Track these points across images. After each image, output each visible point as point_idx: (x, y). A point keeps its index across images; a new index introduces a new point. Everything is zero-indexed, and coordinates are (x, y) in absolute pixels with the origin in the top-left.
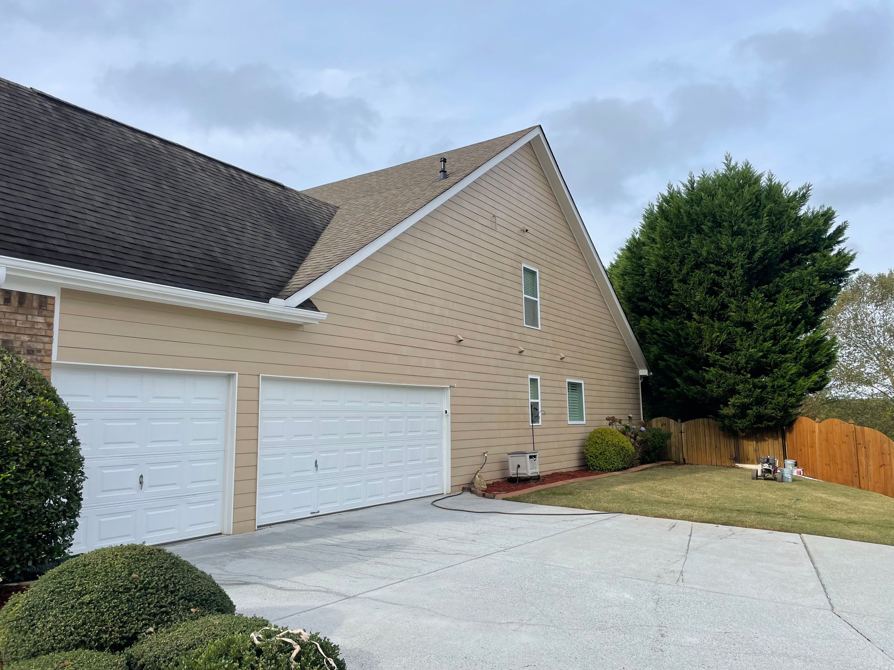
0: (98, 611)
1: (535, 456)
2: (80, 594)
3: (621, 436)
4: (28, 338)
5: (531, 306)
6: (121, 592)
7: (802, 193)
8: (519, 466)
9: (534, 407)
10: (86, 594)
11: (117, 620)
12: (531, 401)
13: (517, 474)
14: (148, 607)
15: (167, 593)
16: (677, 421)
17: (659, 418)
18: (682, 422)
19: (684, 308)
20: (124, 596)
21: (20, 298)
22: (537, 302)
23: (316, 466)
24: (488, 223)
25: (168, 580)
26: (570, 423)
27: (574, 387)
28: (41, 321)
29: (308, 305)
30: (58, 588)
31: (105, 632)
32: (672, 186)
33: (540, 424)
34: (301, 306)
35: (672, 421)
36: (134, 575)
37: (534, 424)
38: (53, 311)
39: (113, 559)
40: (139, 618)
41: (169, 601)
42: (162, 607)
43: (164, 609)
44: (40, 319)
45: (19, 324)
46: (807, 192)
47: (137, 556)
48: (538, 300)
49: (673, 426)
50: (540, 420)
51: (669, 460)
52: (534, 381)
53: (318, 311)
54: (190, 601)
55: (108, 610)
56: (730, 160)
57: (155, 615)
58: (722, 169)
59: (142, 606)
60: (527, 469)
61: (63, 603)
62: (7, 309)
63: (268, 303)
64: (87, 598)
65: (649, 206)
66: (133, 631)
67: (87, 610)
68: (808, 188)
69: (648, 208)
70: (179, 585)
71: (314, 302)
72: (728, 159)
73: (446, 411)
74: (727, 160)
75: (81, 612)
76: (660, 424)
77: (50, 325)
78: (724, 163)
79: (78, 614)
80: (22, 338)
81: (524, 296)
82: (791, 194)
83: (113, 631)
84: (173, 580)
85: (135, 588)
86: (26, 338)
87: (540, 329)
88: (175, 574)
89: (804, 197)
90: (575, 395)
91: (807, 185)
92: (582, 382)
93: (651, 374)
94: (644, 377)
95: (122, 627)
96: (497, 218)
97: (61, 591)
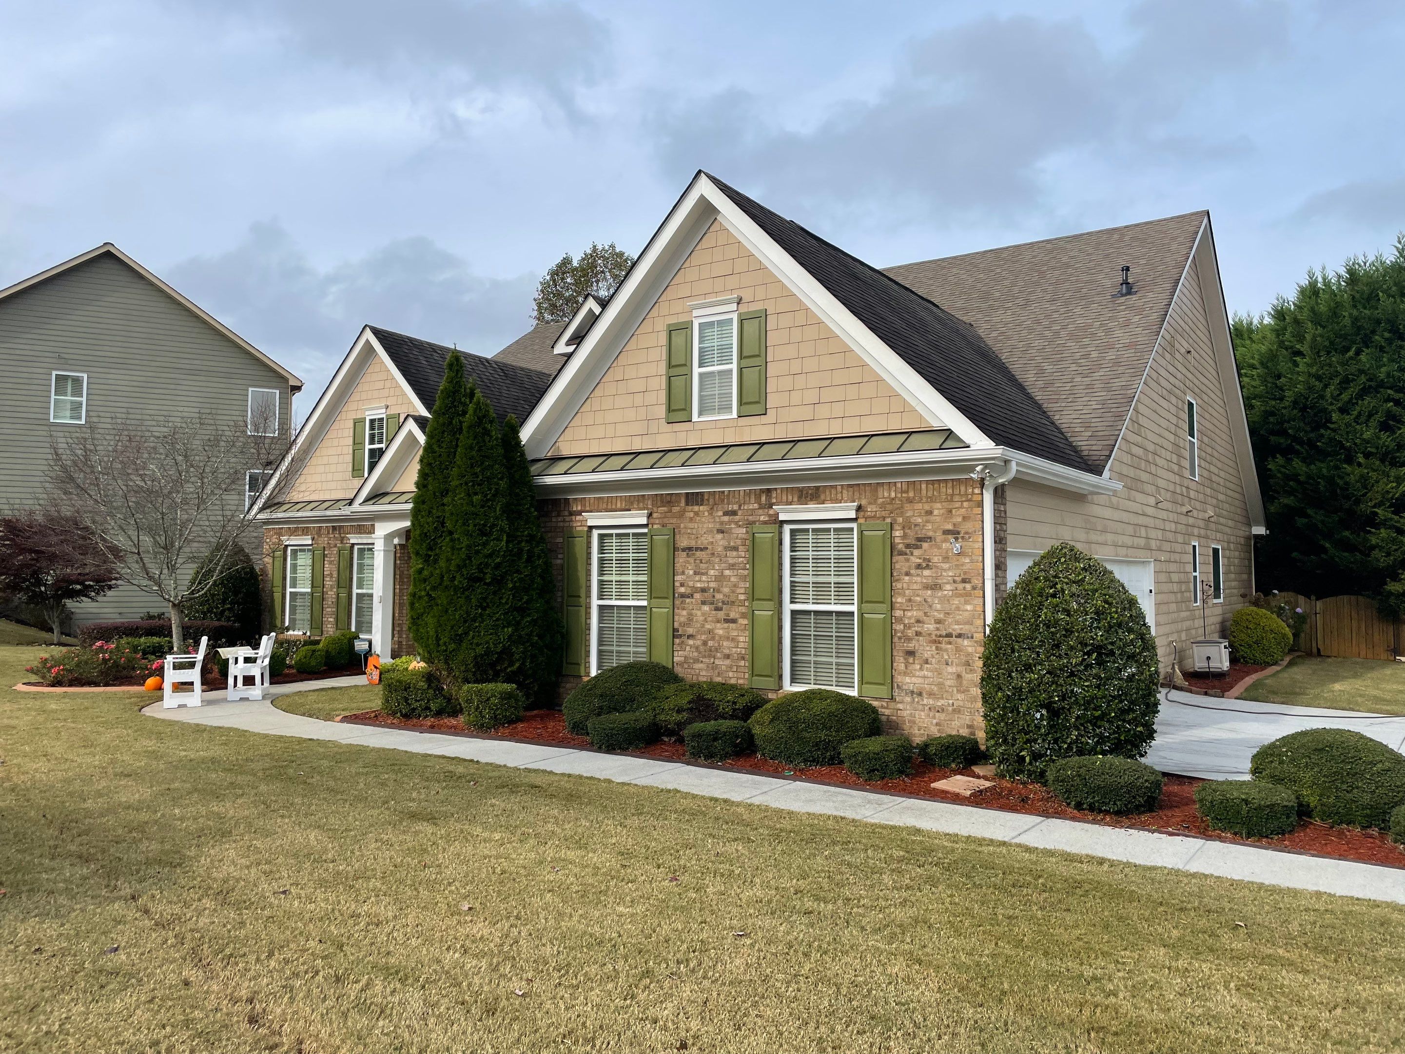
5: (1192, 449)
8: (1209, 658)
9: (1195, 582)
12: (1193, 574)
13: (1209, 668)
16: (1310, 599)
18: (1317, 599)
19: (1342, 446)
22: (1195, 444)
24: (1169, 349)
26: (1213, 601)
27: (1216, 555)
35: (1301, 598)
37: (1196, 605)
48: (1196, 441)
49: (1303, 605)
50: (1198, 599)
51: (1298, 651)
52: (1195, 549)
60: (1221, 662)
73: (1151, 591)
76: (1282, 601)
81: (1188, 437)
87: (1197, 479)
92: (1220, 547)
93: (1272, 533)
94: (1257, 537)
96: (1175, 341)
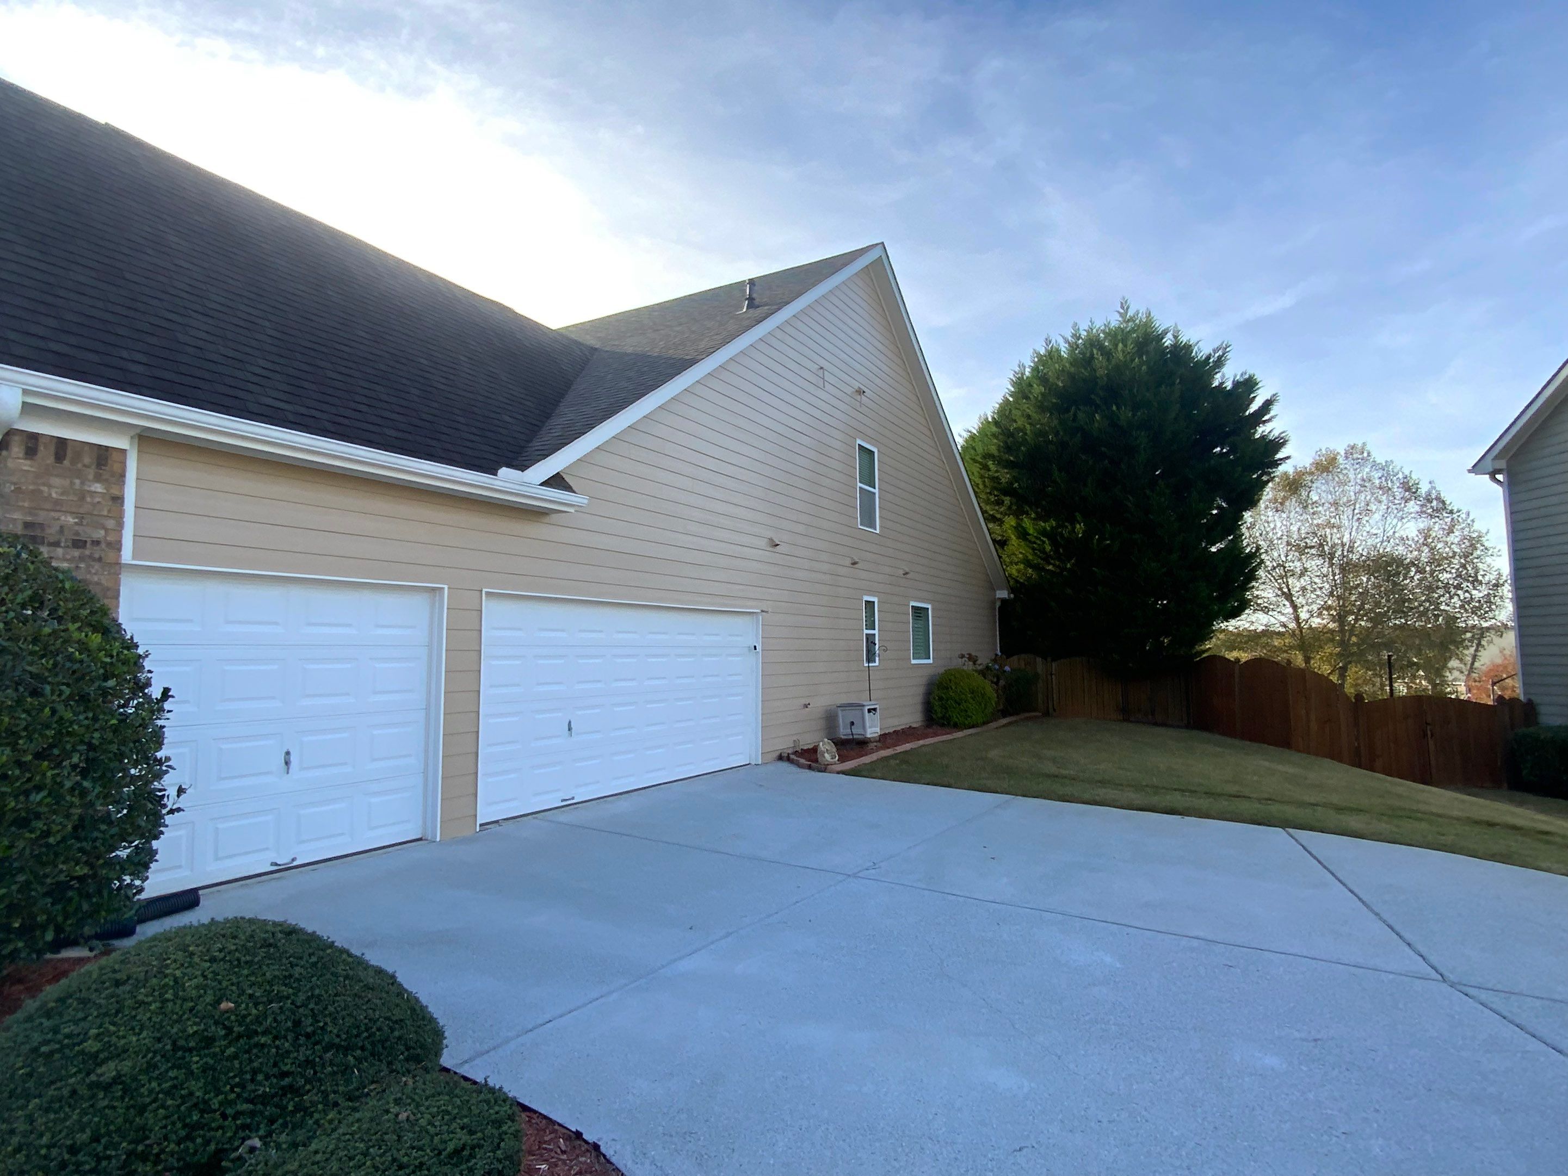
0: (132, 1102)
1: (875, 709)
2: (96, 1060)
3: (981, 678)
4: (74, 519)
5: (868, 499)
6: (190, 1050)
7: (1217, 355)
8: (852, 723)
9: (870, 640)
10: (107, 1059)
11: (173, 1124)
12: (866, 632)
13: (852, 734)
14: (253, 1080)
15: (297, 1038)
16: (1046, 660)
17: (1023, 656)
18: (1053, 660)
20: (197, 1058)
21: (57, 448)
22: (874, 494)
23: (570, 729)
24: (812, 378)
25: (300, 1007)
26: (914, 662)
27: (919, 613)
28: (100, 490)
29: (556, 481)
30: (46, 1042)
31: (144, 1157)
32: (1050, 342)
33: (877, 664)
34: (545, 484)
35: (1039, 660)
36: (224, 1005)
37: (870, 665)
38: (123, 475)
39: (182, 965)
40: (229, 1111)
41: (302, 1058)
42: (285, 1075)
43: (287, 1081)
44: (98, 488)
45: (56, 493)
46: (1224, 354)
47: (237, 954)
48: (876, 491)
49: (1040, 665)
50: (877, 659)
51: (1035, 710)
52: (870, 604)
53: (574, 492)
54: (347, 1050)
55: (155, 1101)
56: (1128, 308)
57: (265, 1099)
58: (1115, 321)
59: (237, 1080)
60: (864, 727)
61: (52, 1083)
62: (31, 466)
63: (495, 474)
64: (108, 1071)
65: (1019, 367)
66: (212, 1147)
67: (106, 1103)
68: (1225, 349)
69: (1017, 369)
70: (325, 1016)
71: (568, 479)
72: (1125, 306)
73: (755, 647)
74: (1122, 307)
75: (92, 1106)
76: (1022, 664)
77: (118, 500)
78: (1118, 312)
79: (84, 1113)
80: (63, 518)
81: (859, 485)
82: (1203, 358)
83: (162, 1151)
84: (312, 1006)
85: (226, 1035)
86: (71, 520)
87: (878, 532)
88: (317, 992)
89: (1219, 363)
90: (920, 624)
91: (1224, 345)
92: (929, 606)
93: (1012, 596)
94: (1003, 601)
95: (189, 1138)
96: (826, 372)
97: (52, 1053)
